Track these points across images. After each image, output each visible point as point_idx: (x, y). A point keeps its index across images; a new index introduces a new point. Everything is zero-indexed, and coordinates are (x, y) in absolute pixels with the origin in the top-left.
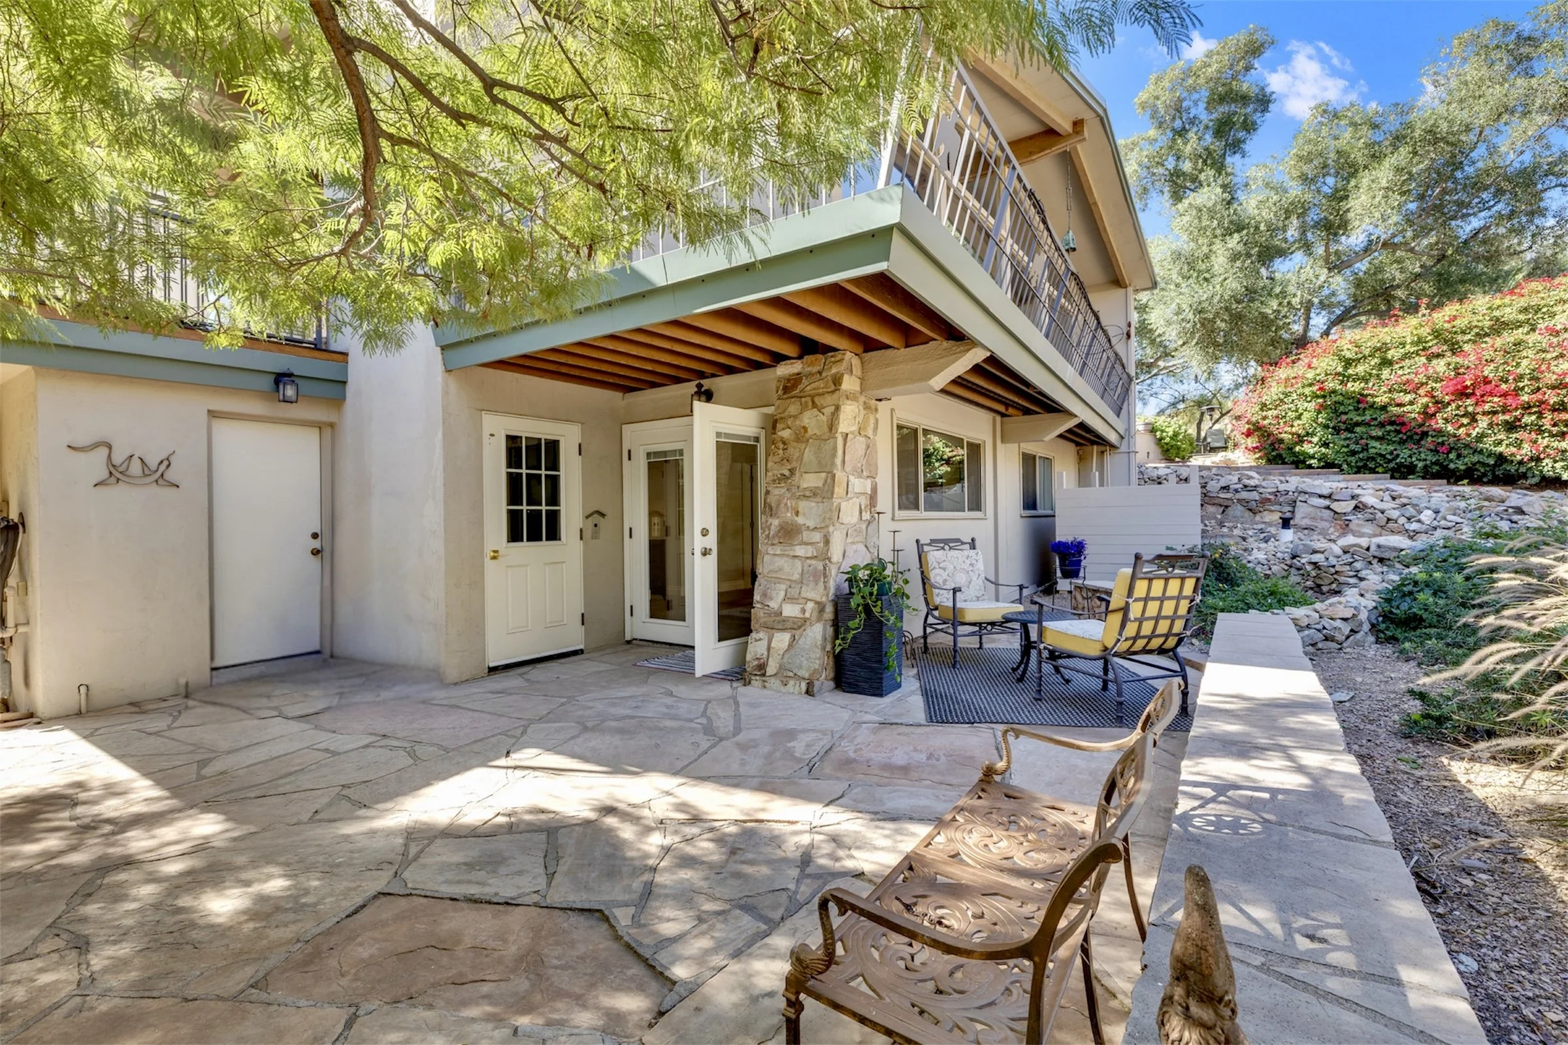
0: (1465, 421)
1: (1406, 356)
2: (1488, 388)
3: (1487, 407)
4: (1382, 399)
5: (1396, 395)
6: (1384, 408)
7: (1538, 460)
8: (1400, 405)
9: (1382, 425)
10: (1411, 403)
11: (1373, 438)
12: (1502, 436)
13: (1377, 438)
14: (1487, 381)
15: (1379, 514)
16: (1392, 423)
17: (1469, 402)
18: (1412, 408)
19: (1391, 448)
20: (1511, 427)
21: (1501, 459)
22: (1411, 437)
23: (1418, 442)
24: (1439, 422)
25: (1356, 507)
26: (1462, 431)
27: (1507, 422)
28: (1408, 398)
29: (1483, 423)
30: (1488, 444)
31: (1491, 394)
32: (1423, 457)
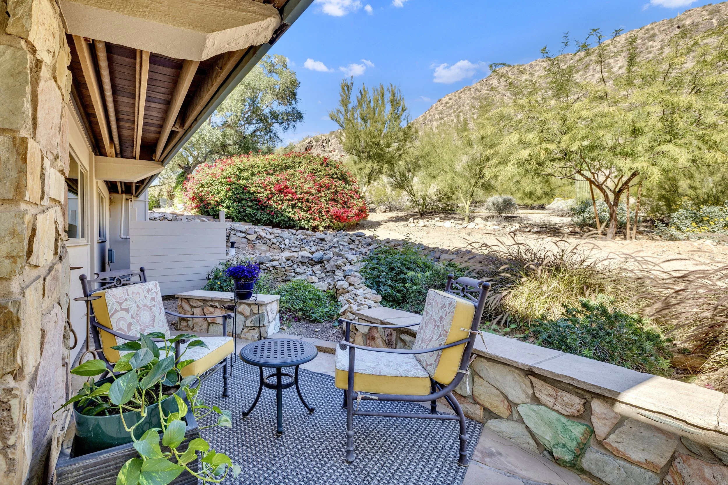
0: (280, 202)
1: (260, 172)
2: (288, 190)
3: (287, 197)
4: (253, 190)
5: (258, 188)
6: (253, 194)
7: (299, 220)
8: (258, 193)
9: (252, 201)
10: (263, 193)
11: (248, 206)
12: (291, 210)
13: (250, 207)
14: (287, 187)
15: (268, 241)
16: (255, 200)
17: (282, 195)
18: (264, 195)
19: (254, 211)
20: (294, 206)
21: (290, 219)
22: (261, 207)
23: (263, 210)
24: (271, 202)
25: (257, 237)
26: (279, 206)
27: (292, 205)
28: (262, 190)
29: (286, 204)
30: (286, 213)
31: (289, 193)
32: (266, 217)
